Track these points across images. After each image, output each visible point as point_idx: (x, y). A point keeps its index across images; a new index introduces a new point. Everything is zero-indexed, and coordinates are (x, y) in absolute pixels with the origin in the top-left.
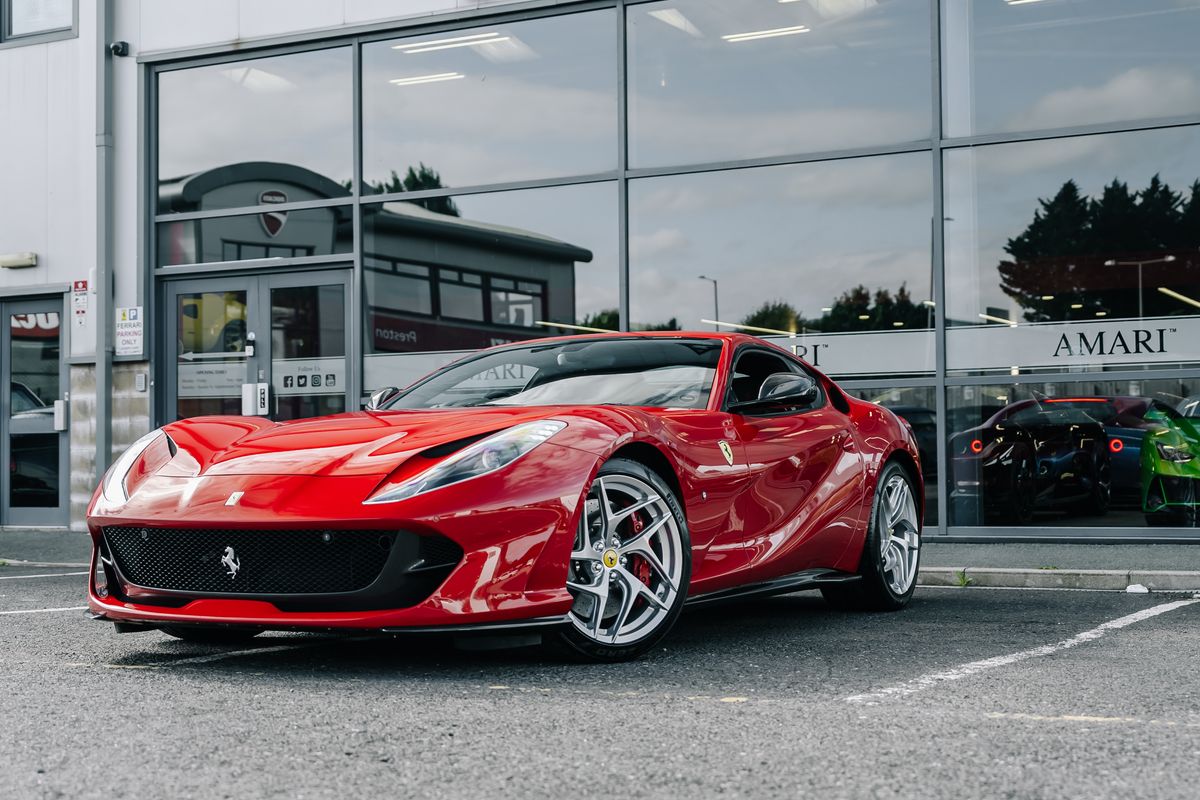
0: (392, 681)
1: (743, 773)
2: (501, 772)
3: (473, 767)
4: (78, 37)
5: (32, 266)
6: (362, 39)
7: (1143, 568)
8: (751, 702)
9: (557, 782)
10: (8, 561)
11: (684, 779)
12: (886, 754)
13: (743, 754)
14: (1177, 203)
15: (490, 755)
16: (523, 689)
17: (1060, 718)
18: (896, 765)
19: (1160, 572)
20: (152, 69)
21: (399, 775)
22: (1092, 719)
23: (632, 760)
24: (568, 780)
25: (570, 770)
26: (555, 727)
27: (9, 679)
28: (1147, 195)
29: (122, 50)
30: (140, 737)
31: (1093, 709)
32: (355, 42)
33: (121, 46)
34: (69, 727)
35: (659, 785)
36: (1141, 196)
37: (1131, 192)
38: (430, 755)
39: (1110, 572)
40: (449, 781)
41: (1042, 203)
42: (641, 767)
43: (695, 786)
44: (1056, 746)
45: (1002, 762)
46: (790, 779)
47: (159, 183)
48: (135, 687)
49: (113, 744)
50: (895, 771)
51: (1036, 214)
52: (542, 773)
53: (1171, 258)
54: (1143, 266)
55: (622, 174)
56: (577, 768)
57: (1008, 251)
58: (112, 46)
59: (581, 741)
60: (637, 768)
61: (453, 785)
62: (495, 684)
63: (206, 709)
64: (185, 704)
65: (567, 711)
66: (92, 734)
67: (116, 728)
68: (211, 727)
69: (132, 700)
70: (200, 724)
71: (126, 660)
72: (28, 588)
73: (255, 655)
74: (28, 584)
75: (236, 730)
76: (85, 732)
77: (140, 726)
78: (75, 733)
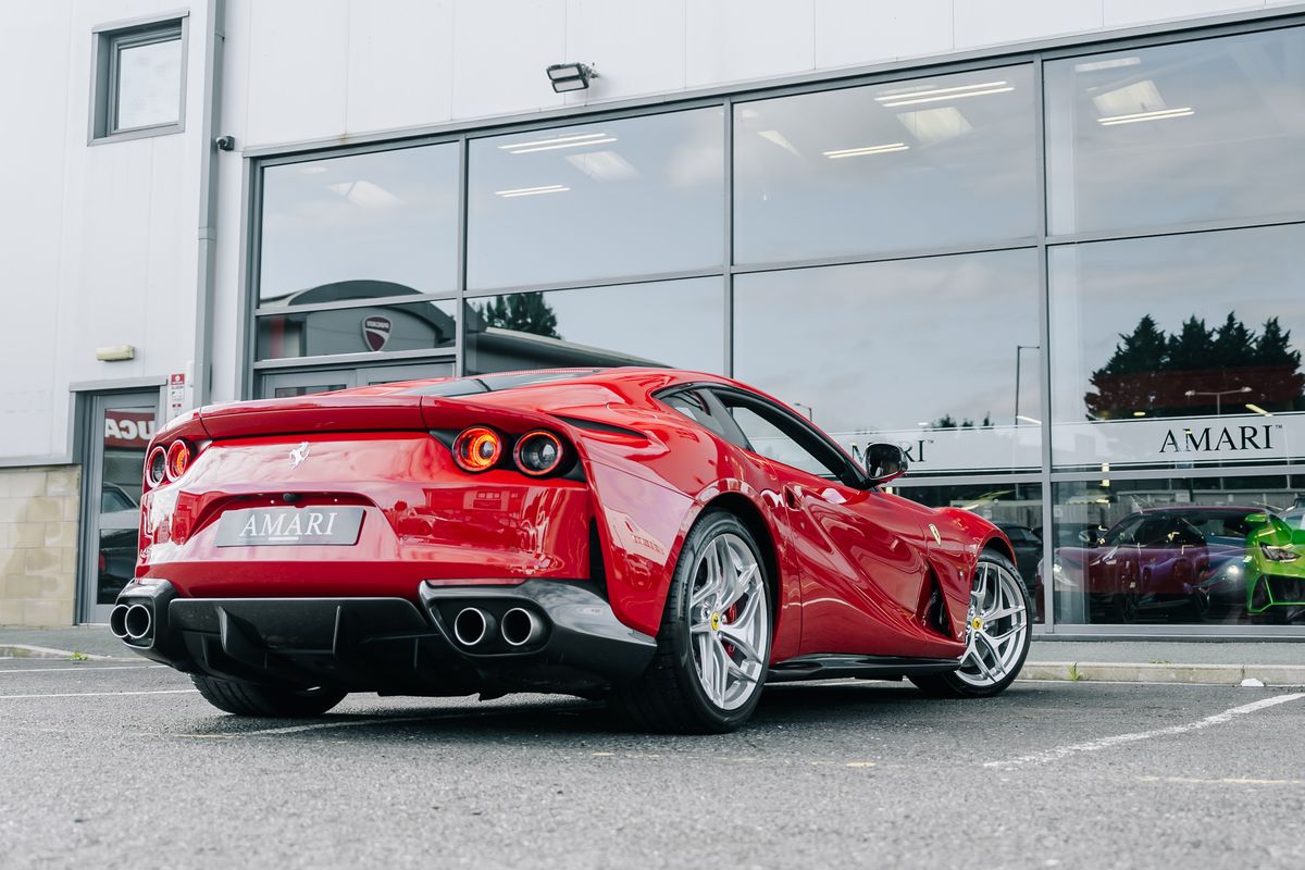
0: (487, 748)
1: (885, 825)
2: (610, 824)
3: (578, 819)
4: (184, 131)
5: (129, 359)
6: (469, 135)
7: (1257, 663)
8: (879, 766)
9: (676, 832)
10: (90, 656)
11: (820, 830)
12: (1042, 809)
13: (880, 809)
14: (1252, 340)
15: (597, 809)
16: (630, 756)
17: (1220, 781)
18: (1056, 819)
19: (1274, 666)
20: (258, 162)
21: (493, 825)
22: (1255, 781)
23: (759, 814)
24: (687, 831)
25: (688, 822)
26: (668, 787)
27: (66, 745)
28: (1224, 331)
29: (228, 145)
30: (200, 792)
31: (1251, 772)
32: (462, 138)
33: (227, 140)
34: (123, 784)
35: (793, 835)
36: (1218, 332)
37: (1208, 328)
38: (529, 809)
39: (1224, 666)
40: (551, 831)
41: (1123, 337)
42: (769, 819)
43: (835, 835)
44: (1225, 803)
45: (1173, 817)
46: (942, 830)
48: (205, 752)
49: (169, 798)
50: (1057, 824)
51: (1118, 347)
52: (657, 825)
53: (1247, 389)
54: (1221, 396)
55: (727, 270)
56: (696, 820)
57: (1093, 383)
58: (218, 140)
59: (699, 798)
60: (765, 821)
61: (556, 834)
62: (599, 751)
63: (278, 769)
64: (257, 766)
65: (680, 774)
66: (147, 790)
67: (175, 785)
68: (283, 785)
69: (198, 763)
70: (271, 782)
71: (198, 731)
72: (107, 676)
73: (339, 727)
74: (108, 673)
75: (310, 787)
76: (139, 788)
77: (203, 784)
78: (128, 789)
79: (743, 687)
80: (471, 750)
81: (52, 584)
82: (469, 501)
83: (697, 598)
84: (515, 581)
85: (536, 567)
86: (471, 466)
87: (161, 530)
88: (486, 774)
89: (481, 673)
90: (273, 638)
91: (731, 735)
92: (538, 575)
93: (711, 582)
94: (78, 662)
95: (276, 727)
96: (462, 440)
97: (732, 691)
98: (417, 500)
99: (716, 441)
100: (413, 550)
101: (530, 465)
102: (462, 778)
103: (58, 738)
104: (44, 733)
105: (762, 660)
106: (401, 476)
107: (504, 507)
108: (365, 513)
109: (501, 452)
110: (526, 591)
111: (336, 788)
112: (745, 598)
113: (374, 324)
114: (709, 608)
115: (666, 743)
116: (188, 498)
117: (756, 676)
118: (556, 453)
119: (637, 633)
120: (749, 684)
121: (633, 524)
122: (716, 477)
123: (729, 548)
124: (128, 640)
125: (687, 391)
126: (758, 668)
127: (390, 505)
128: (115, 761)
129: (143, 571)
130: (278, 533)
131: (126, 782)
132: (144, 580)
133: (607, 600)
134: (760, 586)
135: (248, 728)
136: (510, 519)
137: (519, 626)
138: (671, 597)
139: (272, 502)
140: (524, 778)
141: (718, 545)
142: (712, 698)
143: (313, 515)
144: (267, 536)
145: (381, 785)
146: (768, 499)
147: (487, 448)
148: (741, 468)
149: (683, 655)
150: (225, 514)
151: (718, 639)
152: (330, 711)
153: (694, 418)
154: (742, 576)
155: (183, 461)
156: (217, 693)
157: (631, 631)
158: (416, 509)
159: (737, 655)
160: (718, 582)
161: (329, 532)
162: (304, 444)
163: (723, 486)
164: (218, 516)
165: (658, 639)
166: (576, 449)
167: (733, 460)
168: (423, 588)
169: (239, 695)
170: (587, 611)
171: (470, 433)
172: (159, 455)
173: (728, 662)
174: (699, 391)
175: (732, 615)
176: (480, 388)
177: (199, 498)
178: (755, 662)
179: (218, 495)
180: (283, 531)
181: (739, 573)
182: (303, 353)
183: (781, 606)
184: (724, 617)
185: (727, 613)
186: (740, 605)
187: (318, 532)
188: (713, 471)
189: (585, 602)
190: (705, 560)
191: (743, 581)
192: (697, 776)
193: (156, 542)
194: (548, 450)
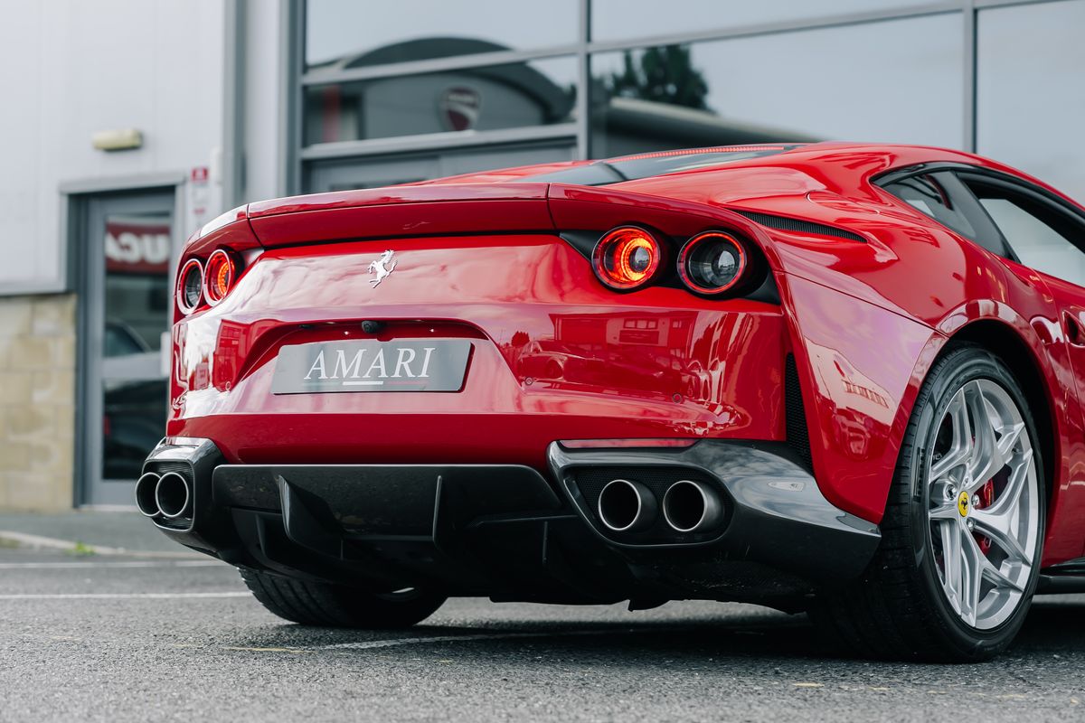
5: (133, 148)
10: (97, 548)
16: (845, 687)
27: (87, 656)
34: (169, 704)
47: (306, 68)
48: (267, 669)
55: (969, 2)
62: (801, 681)
63: (369, 693)
64: (339, 687)
65: (922, 712)
66: (201, 712)
67: (236, 707)
68: (377, 712)
69: (261, 682)
70: (361, 708)
71: (254, 644)
72: (124, 574)
73: (439, 643)
74: (124, 570)
75: (415, 715)
76: (191, 710)
77: (273, 708)
78: (177, 711)
79: (1004, 598)
80: (624, 674)
81: (44, 453)
82: (613, 332)
83: (938, 471)
84: (681, 443)
85: (710, 424)
86: (617, 281)
87: (198, 375)
88: (649, 706)
89: (634, 570)
90: (350, 519)
91: (986, 665)
92: (714, 434)
93: (958, 447)
94: (82, 557)
95: (356, 641)
96: (606, 245)
97: (988, 604)
98: (540, 330)
99: (965, 246)
100: (536, 399)
101: (700, 280)
102: (616, 709)
103: (75, 647)
104: (55, 642)
105: (1030, 559)
106: (522, 297)
107: (663, 341)
108: (472, 348)
109: (661, 263)
110: (697, 458)
111: (449, 718)
112: (1006, 471)
113: (454, 97)
114: (955, 485)
115: (895, 673)
116: (233, 330)
117: (1022, 581)
118: (737, 263)
119: (851, 518)
120: (1012, 594)
121: (844, 362)
122: (962, 299)
123: (983, 398)
124: (159, 520)
125: (920, 175)
126: (1025, 572)
127: (506, 338)
128: (155, 678)
129: (178, 428)
130: (355, 375)
131: (174, 702)
132: (179, 440)
133: (811, 471)
134: (1028, 454)
135: (319, 641)
136: (672, 358)
137: (687, 506)
138: (901, 467)
139: (346, 333)
140: (703, 711)
141: (967, 395)
142: (959, 611)
143: (402, 351)
144: (341, 379)
145: (509, 715)
146: (1042, 331)
147: (639, 257)
148: (1001, 286)
149: (918, 550)
150: (285, 349)
151: (967, 528)
152: (423, 623)
153: (931, 214)
154: (1003, 440)
155: (226, 279)
156: (274, 593)
157: (842, 513)
158: (541, 343)
159: (995, 553)
160: (968, 448)
161: (424, 374)
162: (389, 254)
163: (973, 311)
164: (274, 353)
165: (883, 528)
166: (765, 257)
167: (989, 272)
168: (554, 451)
169: (304, 596)
170: (782, 485)
171: (616, 236)
172: (193, 271)
173: (982, 562)
174: (935, 175)
175: (989, 494)
176: (609, 177)
177: (247, 328)
178: (1020, 564)
179: (272, 325)
180: (361, 372)
181: (998, 436)
182: (362, 135)
183: (1059, 487)
184: (977, 498)
185: (980, 492)
186: (999, 481)
187: (410, 374)
188: (959, 289)
189: (778, 473)
190: (949, 417)
191: (1004, 446)
192: (947, 716)
193: (192, 388)
194: (726, 259)
